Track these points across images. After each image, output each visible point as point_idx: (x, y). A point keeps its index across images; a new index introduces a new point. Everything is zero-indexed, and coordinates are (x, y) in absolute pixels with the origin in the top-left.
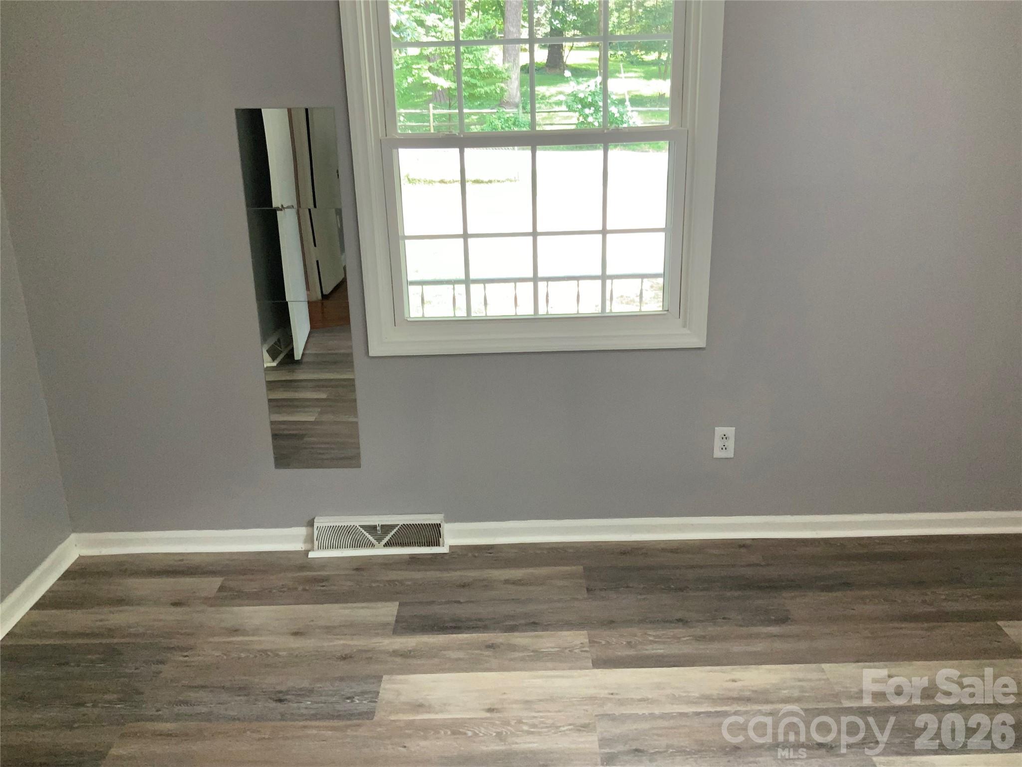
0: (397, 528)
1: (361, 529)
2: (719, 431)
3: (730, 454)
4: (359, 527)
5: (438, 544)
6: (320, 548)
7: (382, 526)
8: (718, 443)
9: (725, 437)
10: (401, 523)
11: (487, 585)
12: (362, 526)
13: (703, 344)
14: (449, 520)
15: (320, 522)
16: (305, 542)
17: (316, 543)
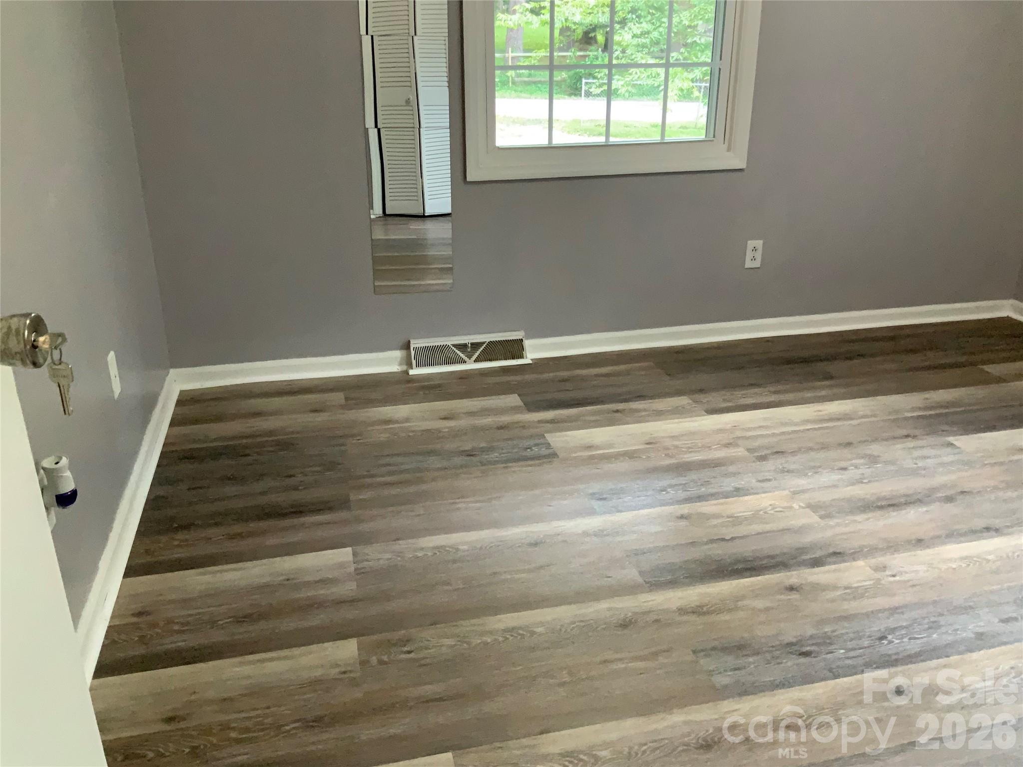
0: (484, 345)
1: (453, 348)
2: (751, 244)
3: (757, 264)
4: (451, 346)
5: (521, 357)
6: (418, 365)
7: (472, 344)
8: (749, 254)
9: (755, 249)
10: (488, 340)
11: (584, 379)
12: (454, 345)
13: (744, 166)
14: (529, 337)
15: (415, 344)
16: (400, 364)
17: (414, 362)
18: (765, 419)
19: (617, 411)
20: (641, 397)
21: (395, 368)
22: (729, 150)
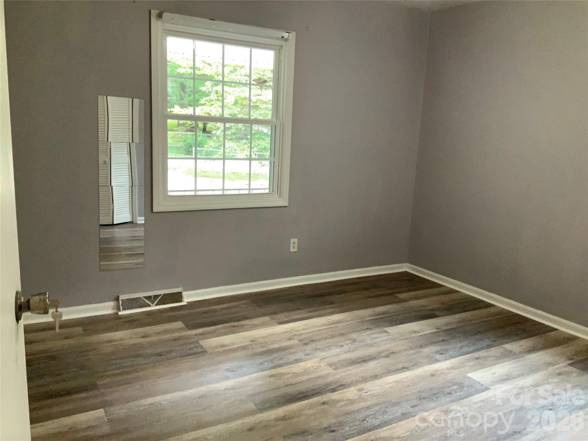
0: (161, 296)
1: (144, 299)
2: (292, 240)
3: (296, 250)
4: (143, 298)
5: (181, 301)
6: (123, 309)
7: (154, 296)
8: (292, 245)
9: (294, 243)
10: (163, 293)
11: (215, 311)
12: (144, 297)
13: (287, 205)
14: (185, 290)
15: (122, 297)
16: (113, 309)
17: (121, 308)
18: (305, 325)
19: (234, 326)
20: (245, 318)
21: (110, 311)
22: (280, 197)
